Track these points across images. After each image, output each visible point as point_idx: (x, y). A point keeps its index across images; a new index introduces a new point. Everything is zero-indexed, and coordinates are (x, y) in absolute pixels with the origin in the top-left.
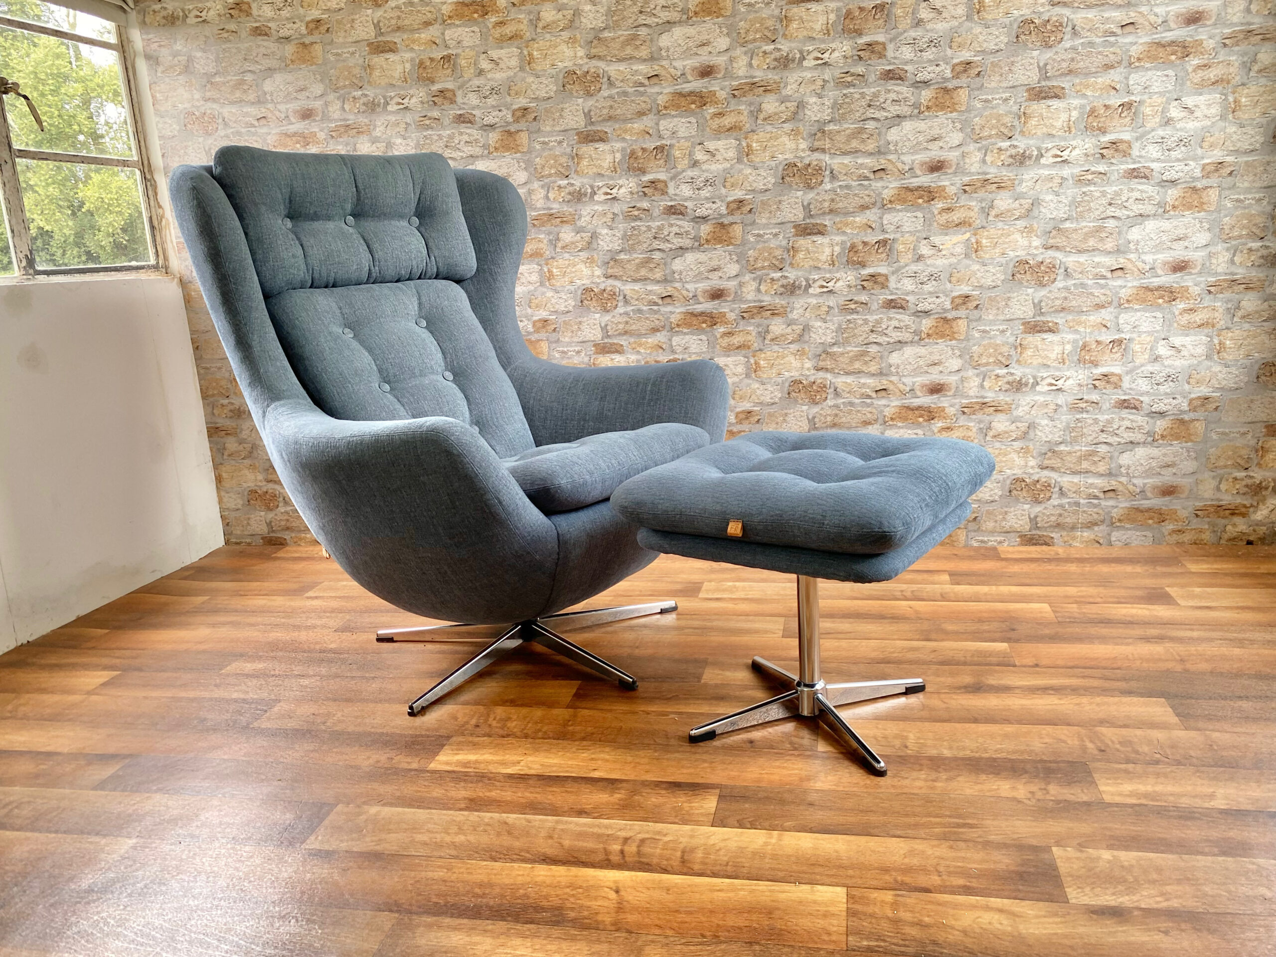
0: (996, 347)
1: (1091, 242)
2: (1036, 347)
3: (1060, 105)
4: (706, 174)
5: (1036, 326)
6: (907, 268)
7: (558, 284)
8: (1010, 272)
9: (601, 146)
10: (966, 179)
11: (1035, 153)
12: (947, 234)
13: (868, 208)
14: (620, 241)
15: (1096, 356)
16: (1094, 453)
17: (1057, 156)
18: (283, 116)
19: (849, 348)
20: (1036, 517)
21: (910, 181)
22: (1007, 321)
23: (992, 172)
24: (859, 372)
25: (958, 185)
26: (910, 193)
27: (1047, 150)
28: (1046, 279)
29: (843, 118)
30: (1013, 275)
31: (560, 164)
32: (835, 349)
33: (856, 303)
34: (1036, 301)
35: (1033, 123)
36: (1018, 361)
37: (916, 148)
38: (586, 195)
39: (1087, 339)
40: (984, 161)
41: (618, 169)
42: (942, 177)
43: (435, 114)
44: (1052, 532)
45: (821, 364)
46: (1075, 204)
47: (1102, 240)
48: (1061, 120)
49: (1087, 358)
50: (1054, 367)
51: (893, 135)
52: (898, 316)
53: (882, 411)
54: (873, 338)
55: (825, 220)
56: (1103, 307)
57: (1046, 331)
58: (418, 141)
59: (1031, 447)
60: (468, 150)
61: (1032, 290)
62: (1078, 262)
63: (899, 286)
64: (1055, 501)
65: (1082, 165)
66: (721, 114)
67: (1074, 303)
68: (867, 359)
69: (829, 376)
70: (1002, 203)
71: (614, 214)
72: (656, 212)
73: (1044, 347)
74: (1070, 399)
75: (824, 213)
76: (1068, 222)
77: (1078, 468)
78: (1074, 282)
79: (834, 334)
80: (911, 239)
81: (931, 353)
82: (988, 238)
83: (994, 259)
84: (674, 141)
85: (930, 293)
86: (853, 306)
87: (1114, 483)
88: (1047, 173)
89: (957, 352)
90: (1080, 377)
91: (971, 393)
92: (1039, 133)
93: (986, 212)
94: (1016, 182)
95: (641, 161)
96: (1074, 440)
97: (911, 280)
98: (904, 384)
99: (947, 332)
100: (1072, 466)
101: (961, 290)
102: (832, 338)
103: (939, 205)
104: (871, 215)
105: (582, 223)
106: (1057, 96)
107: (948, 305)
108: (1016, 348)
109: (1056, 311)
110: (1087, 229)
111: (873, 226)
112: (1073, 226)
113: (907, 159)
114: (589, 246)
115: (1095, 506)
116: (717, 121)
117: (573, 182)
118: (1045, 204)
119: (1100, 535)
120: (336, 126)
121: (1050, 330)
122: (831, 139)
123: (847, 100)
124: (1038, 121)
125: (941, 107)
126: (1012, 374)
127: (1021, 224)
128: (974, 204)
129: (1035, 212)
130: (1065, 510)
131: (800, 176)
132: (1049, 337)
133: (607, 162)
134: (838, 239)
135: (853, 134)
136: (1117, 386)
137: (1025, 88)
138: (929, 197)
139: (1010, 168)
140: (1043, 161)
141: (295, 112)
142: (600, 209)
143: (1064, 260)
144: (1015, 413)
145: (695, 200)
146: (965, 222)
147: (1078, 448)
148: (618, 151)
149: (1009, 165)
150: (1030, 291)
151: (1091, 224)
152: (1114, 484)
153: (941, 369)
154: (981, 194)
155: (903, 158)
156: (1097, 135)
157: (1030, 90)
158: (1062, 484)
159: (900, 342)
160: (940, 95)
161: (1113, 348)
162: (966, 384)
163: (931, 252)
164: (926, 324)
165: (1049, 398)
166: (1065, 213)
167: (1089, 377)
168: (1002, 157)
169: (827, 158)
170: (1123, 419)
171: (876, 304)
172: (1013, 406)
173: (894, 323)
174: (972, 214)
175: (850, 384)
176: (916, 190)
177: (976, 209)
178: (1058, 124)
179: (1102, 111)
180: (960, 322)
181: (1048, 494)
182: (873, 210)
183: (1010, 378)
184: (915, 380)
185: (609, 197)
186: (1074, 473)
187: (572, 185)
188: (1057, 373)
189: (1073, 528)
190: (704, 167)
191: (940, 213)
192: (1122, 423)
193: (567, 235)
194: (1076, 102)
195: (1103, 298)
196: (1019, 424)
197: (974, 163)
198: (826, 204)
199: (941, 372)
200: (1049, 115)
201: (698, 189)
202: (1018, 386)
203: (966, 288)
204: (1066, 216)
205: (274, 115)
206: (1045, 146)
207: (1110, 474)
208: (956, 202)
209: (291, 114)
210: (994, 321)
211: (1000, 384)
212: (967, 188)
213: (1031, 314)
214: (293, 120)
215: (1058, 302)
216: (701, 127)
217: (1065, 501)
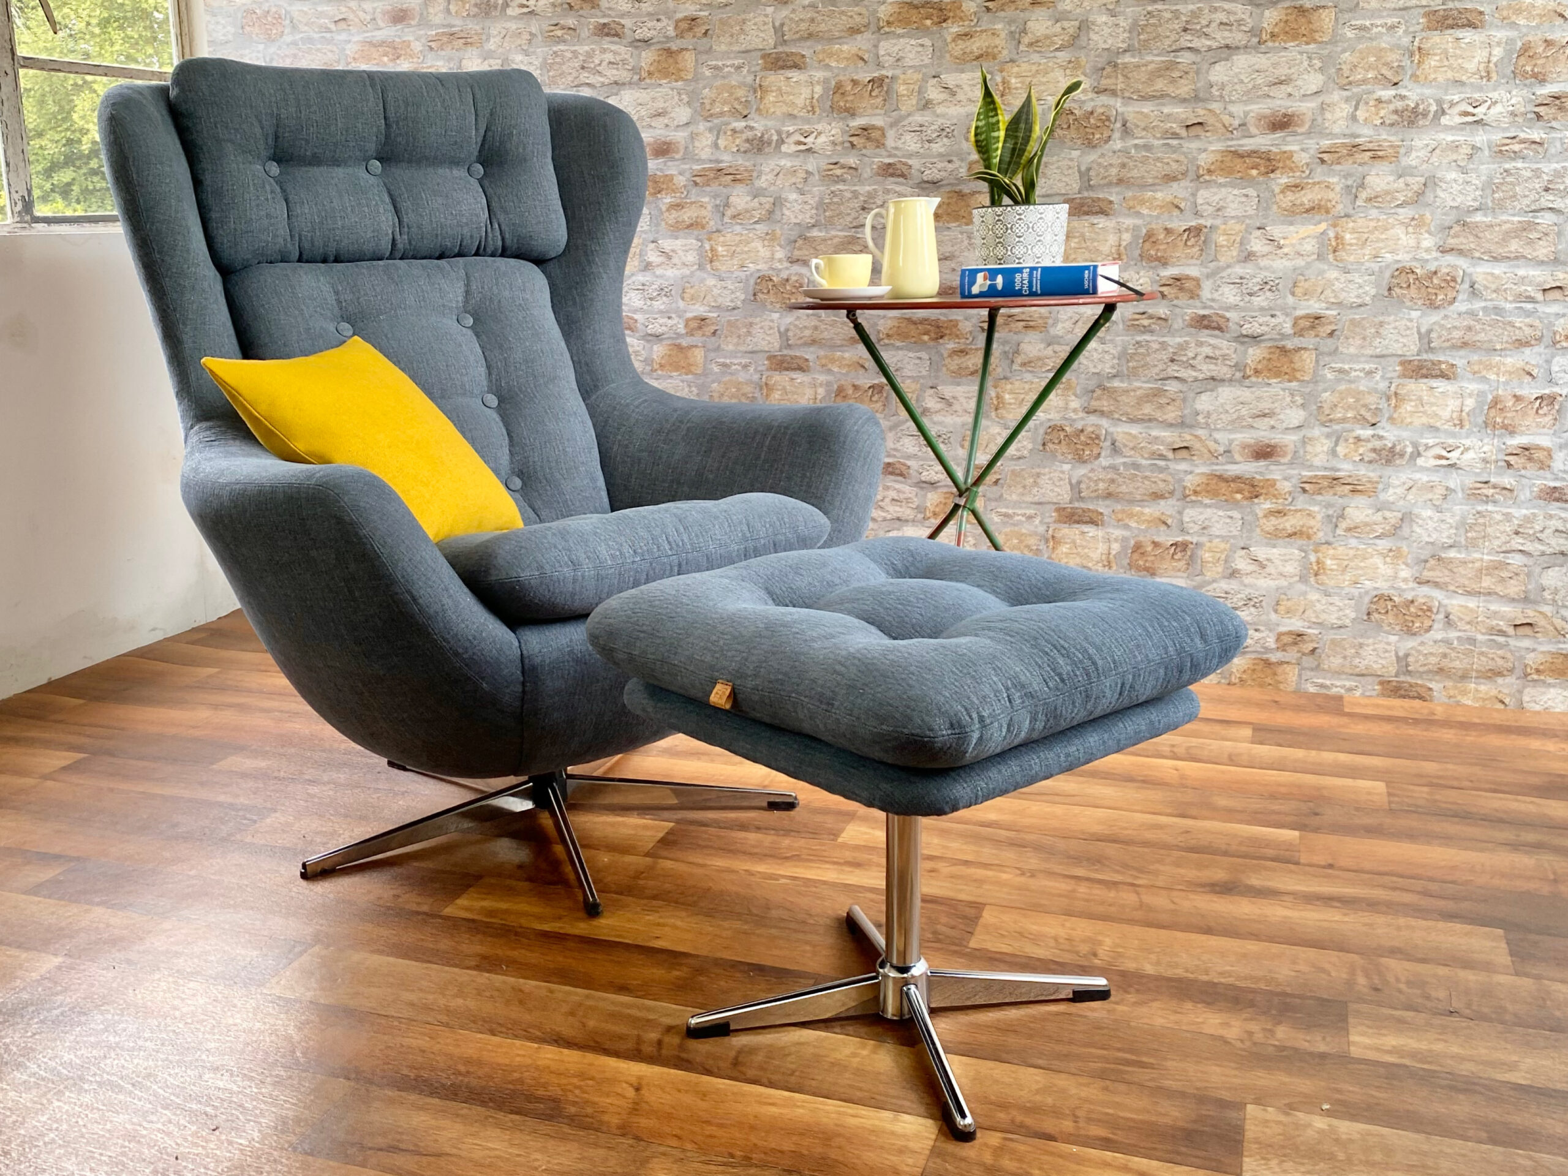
0: (1358, 395)
1: (1514, 246)
2: (1420, 399)
3: (1476, 37)
4: (940, 121)
5: (1420, 368)
6: (1229, 271)
7: (724, 268)
8: (1385, 284)
9: (795, 75)
10: (1326, 143)
11: (1434, 108)
12: (1291, 224)
13: (1174, 179)
14: (814, 211)
15: (1512, 418)
16: (1501, 565)
17: (1466, 114)
18: (368, 18)
19: (1137, 384)
20: (1407, 655)
21: (1241, 142)
22: (1377, 357)
23: (1366, 134)
24: (1150, 420)
25: (1312, 152)
26: (1239, 160)
27: (1452, 104)
28: (1440, 297)
29: (1145, 46)
30: (1390, 289)
31: (737, 99)
32: (1116, 383)
33: (1151, 317)
34: (1423, 330)
35: (1433, 63)
36: (1391, 419)
37: (1252, 94)
38: (769, 144)
39: (1500, 392)
40: (1354, 118)
41: (817, 110)
42: (1289, 139)
43: (570, 22)
44: (1431, 680)
45: (1095, 404)
46: (1490, 186)
47: (1531, 242)
48: (1476, 60)
49: (1498, 420)
50: (1446, 431)
51: (1219, 73)
52: (1212, 341)
53: (1181, 480)
54: (1173, 370)
55: (1111, 193)
56: (1527, 344)
57: (1436, 377)
58: (545, 59)
59: (1405, 549)
60: (612, 74)
61: (1419, 313)
62: (1492, 274)
63: (1216, 296)
64: (1437, 634)
65: (1505, 130)
66: (967, 35)
67: (1482, 336)
68: (1163, 401)
69: (1104, 422)
70: (1378, 180)
71: (807, 172)
72: (867, 173)
73: (1432, 400)
74: (1469, 481)
75: (1110, 184)
76: (1479, 213)
77: (1476, 587)
78: (1483, 304)
79: (1116, 361)
80: (1238, 227)
81: (1259, 399)
82: (1354, 231)
83: (1362, 264)
84: (898, 72)
85: (1262, 309)
86: (1146, 322)
87: (1531, 613)
88: (1450, 138)
89: (1299, 400)
90: (1485, 449)
91: (1317, 462)
92: (1440, 79)
93: (1352, 193)
94: (1402, 151)
95: (850, 98)
96: (1472, 544)
97: (1234, 289)
98: (1216, 442)
99: (1285, 369)
100: (1467, 582)
101: (1309, 307)
102: (1113, 367)
103: (1282, 179)
104: (1179, 190)
105: (762, 182)
106: (1471, 25)
107: (1288, 328)
108: (1388, 399)
109: (1454, 347)
110: (1508, 226)
111: (1182, 206)
112: (1488, 219)
113: (1237, 109)
114: (770, 216)
115: (1501, 646)
116: (961, 45)
117: (752, 124)
118: (1444, 186)
119: (1506, 691)
120: (437, 34)
121: (1443, 376)
122: (1126, 76)
123: (1152, 21)
124: (1441, 60)
125: (1293, 34)
126: (1381, 438)
127: (1405, 213)
128: (1335, 180)
129: (1429, 196)
130: (1453, 649)
131: (1078, 129)
132: (1441, 385)
133: (802, 96)
134: (1129, 222)
135: (1159, 70)
136: (1543, 466)
137: (1422, 11)
138: (1266, 167)
139: (1393, 130)
140: (1445, 120)
141: (384, 13)
142: (789, 164)
143: (1470, 270)
144: (1383, 497)
145: (922, 156)
146: (1320, 207)
147: (1477, 555)
148: (818, 82)
149: (1392, 125)
150: (1415, 314)
151: (1516, 219)
152: (1531, 615)
153: (1272, 423)
154: (1347, 166)
155: (1232, 108)
156: (1531, 85)
157: (1430, 14)
158: (1449, 609)
159: (1213, 379)
160: (1291, 18)
161: (1540, 407)
162: (1309, 448)
163: (1266, 249)
164: (1254, 354)
165: (1435, 477)
166: (1475, 200)
167: (1500, 450)
168: (1382, 113)
169: (1118, 104)
170: (1551, 517)
171: (1180, 321)
172: (1380, 486)
173: (1207, 350)
174: (1331, 195)
175: (1135, 437)
176: (1249, 156)
177: (1338, 188)
178: (1471, 66)
179: (1540, 50)
180: (1305, 355)
181: (1427, 623)
182: (1183, 183)
183: (1378, 444)
184: (1232, 436)
185: (802, 147)
186: (1469, 593)
187: (752, 128)
188: (1451, 441)
189: (1464, 677)
190: (940, 110)
191: (1282, 192)
192: (1548, 523)
193: (740, 199)
194: (1501, 34)
195: (1528, 331)
196: (1388, 514)
197: (1338, 119)
198: (1114, 171)
199: (1273, 427)
200: (1458, 52)
201: (929, 141)
202: (1389, 456)
203: (1317, 306)
204: (1476, 204)
205: (357, 16)
206: (1449, 98)
207: (1526, 600)
208: (1308, 177)
209: (379, 16)
210: (1357, 356)
211: (1361, 451)
212: (1325, 156)
213: (1414, 349)
214: (381, 24)
215: (1456, 334)
216: (937, 53)
217: (1453, 634)
